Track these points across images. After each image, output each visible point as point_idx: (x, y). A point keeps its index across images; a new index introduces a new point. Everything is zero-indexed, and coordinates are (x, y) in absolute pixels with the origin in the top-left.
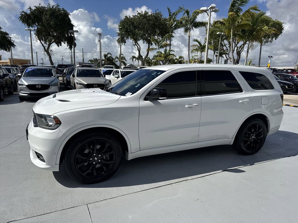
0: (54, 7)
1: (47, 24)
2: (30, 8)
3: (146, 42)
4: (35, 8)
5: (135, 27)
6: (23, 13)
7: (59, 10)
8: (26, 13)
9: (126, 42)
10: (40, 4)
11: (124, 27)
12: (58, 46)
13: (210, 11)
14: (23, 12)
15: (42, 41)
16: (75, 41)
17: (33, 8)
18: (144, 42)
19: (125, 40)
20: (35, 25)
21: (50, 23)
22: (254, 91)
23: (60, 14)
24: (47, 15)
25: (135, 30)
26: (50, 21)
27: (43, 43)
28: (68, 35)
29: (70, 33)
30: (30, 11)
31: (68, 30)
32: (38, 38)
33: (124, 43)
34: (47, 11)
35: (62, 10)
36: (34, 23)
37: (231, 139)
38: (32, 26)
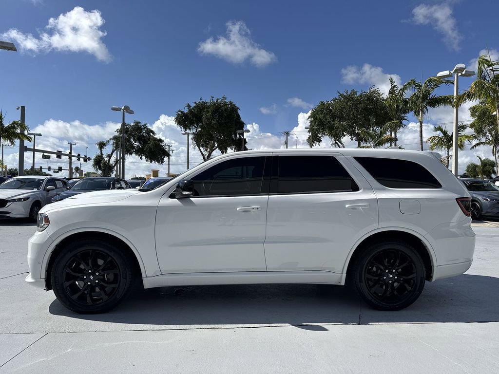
0: (219, 101)
1: (207, 125)
2: (189, 106)
3: (355, 138)
4: (195, 105)
5: (334, 117)
6: (179, 113)
7: (225, 104)
8: (183, 112)
9: (321, 141)
10: (201, 99)
11: (316, 119)
12: (223, 153)
13: (456, 76)
14: (180, 111)
15: (201, 148)
16: (246, 145)
17: (193, 105)
18: (352, 139)
19: (320, 137)
20: (194, 127)
21: (211, 122)
22: (384, 190)
23: (226, 110)
24: (208, 112)
25: (334, 120)
26: (212, 120)
27: (202, 150)
28: (236, 136)
29: (240, 134)
30: (189, 108)
31: (236, 130)
32: (196, 143)
33: (318, 142)
34: (209, 107)
35: (229, 104)
36: (192, 124)
37: (340, 274)
38: (190, 129)
